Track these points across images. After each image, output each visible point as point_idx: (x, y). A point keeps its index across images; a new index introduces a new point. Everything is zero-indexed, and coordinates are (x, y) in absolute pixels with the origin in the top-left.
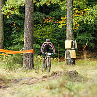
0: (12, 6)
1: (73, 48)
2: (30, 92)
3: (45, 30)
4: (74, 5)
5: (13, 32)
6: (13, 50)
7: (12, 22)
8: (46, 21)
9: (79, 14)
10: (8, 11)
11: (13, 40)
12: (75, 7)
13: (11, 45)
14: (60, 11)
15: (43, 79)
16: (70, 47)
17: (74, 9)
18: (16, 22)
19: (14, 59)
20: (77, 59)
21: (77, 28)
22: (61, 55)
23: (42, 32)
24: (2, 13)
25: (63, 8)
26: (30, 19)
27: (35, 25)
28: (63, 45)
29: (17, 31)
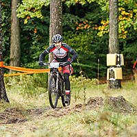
0: (31, 6)
1: (118, 65)
2: (58, 128)
3: (78, 39)
4: (119, 4)
5: (34, 43)
6: (33, 68)
7: (31, 28)
8: (80, 27)
9: (127, 16)
10: (27, 13)
11: (33, 53)
12: (120, 7)
13: (30, 60)
14: (99, 12)
15: (77, 109)
16: (114, 64)
17: (120, 9)
18: (38, 28)
19: (35, 80)
20: (124, 80)
21: (124, 37)
22: (101, 74)
23: (75, 42)
24: (18, 15)
25: (103, 9)
26: (57, 24)
27: (65, 33)
28: (104, 61)
29: (38, 41)
